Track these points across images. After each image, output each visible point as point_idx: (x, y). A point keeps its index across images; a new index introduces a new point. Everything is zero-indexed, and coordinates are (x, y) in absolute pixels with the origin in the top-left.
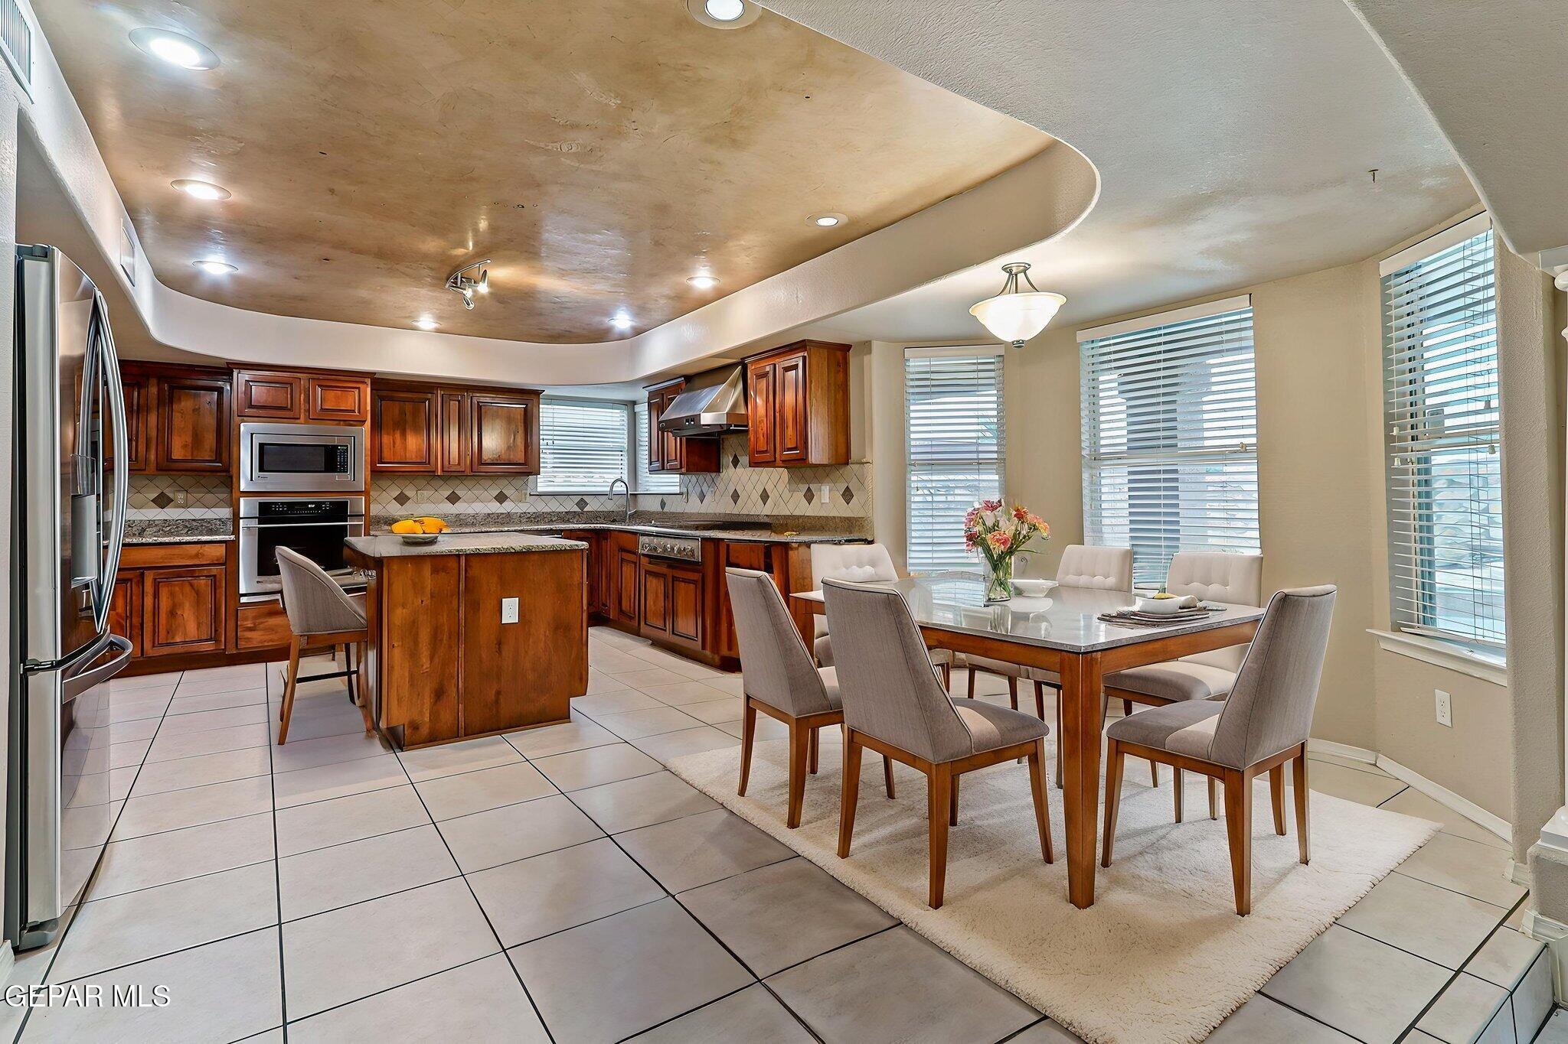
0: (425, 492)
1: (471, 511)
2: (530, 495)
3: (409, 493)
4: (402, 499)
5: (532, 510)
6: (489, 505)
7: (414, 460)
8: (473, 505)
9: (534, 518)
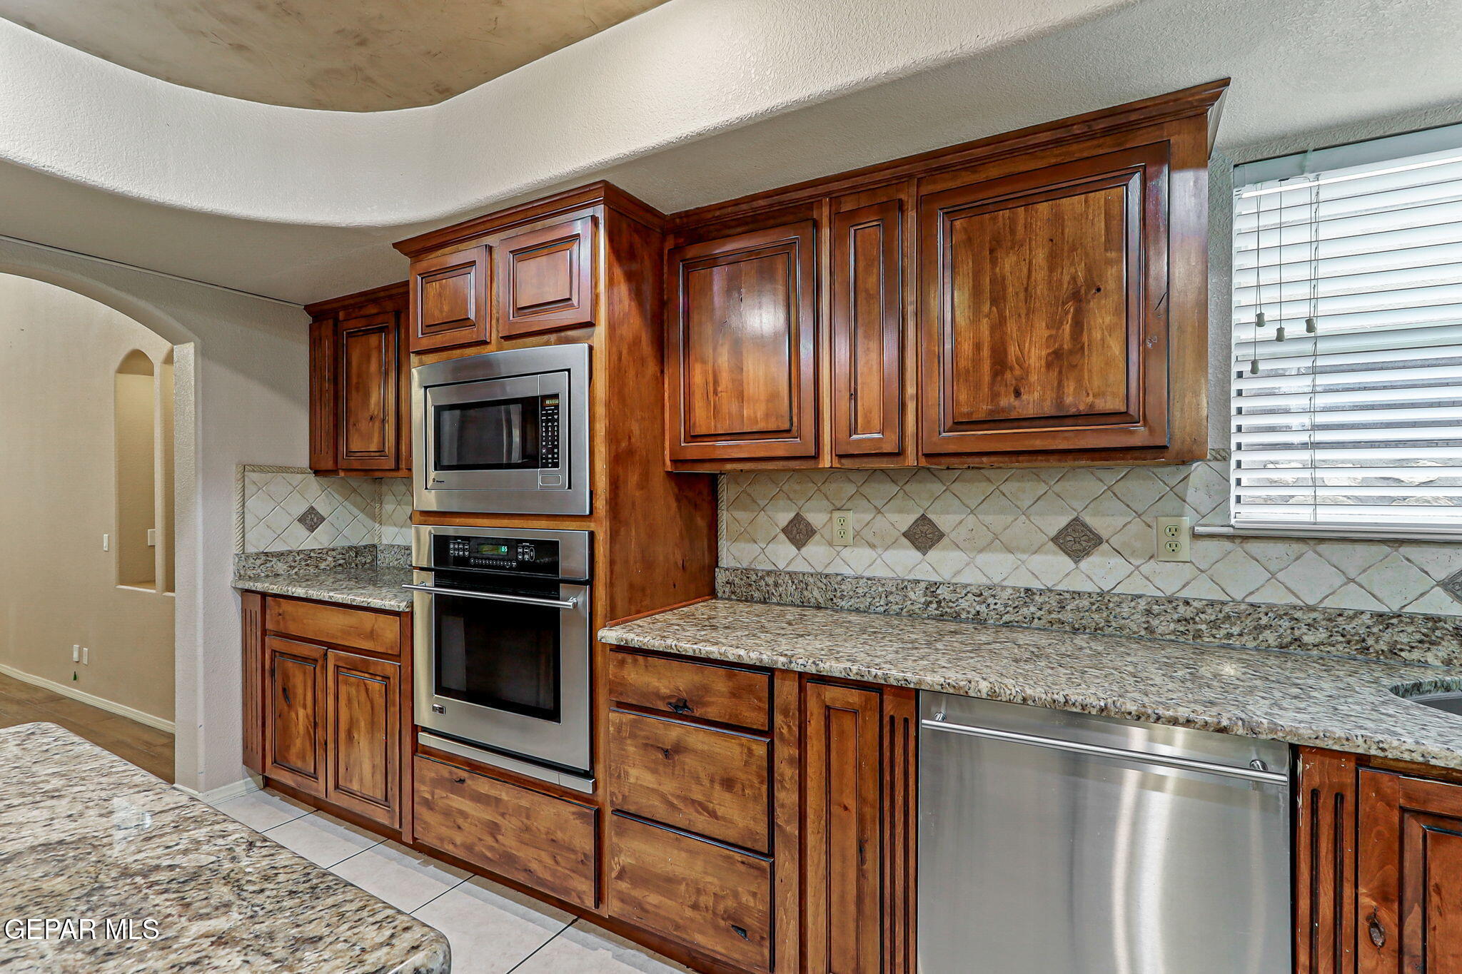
0: (850, 516)
1: (972, 577)
2: (1196, 536)
3: (816, 518)
4: (799, 533)
5: (1202, 591)
6: (1037, 561)
7: (761, 426)
8: (982, 559)
9: (1214, 624)
